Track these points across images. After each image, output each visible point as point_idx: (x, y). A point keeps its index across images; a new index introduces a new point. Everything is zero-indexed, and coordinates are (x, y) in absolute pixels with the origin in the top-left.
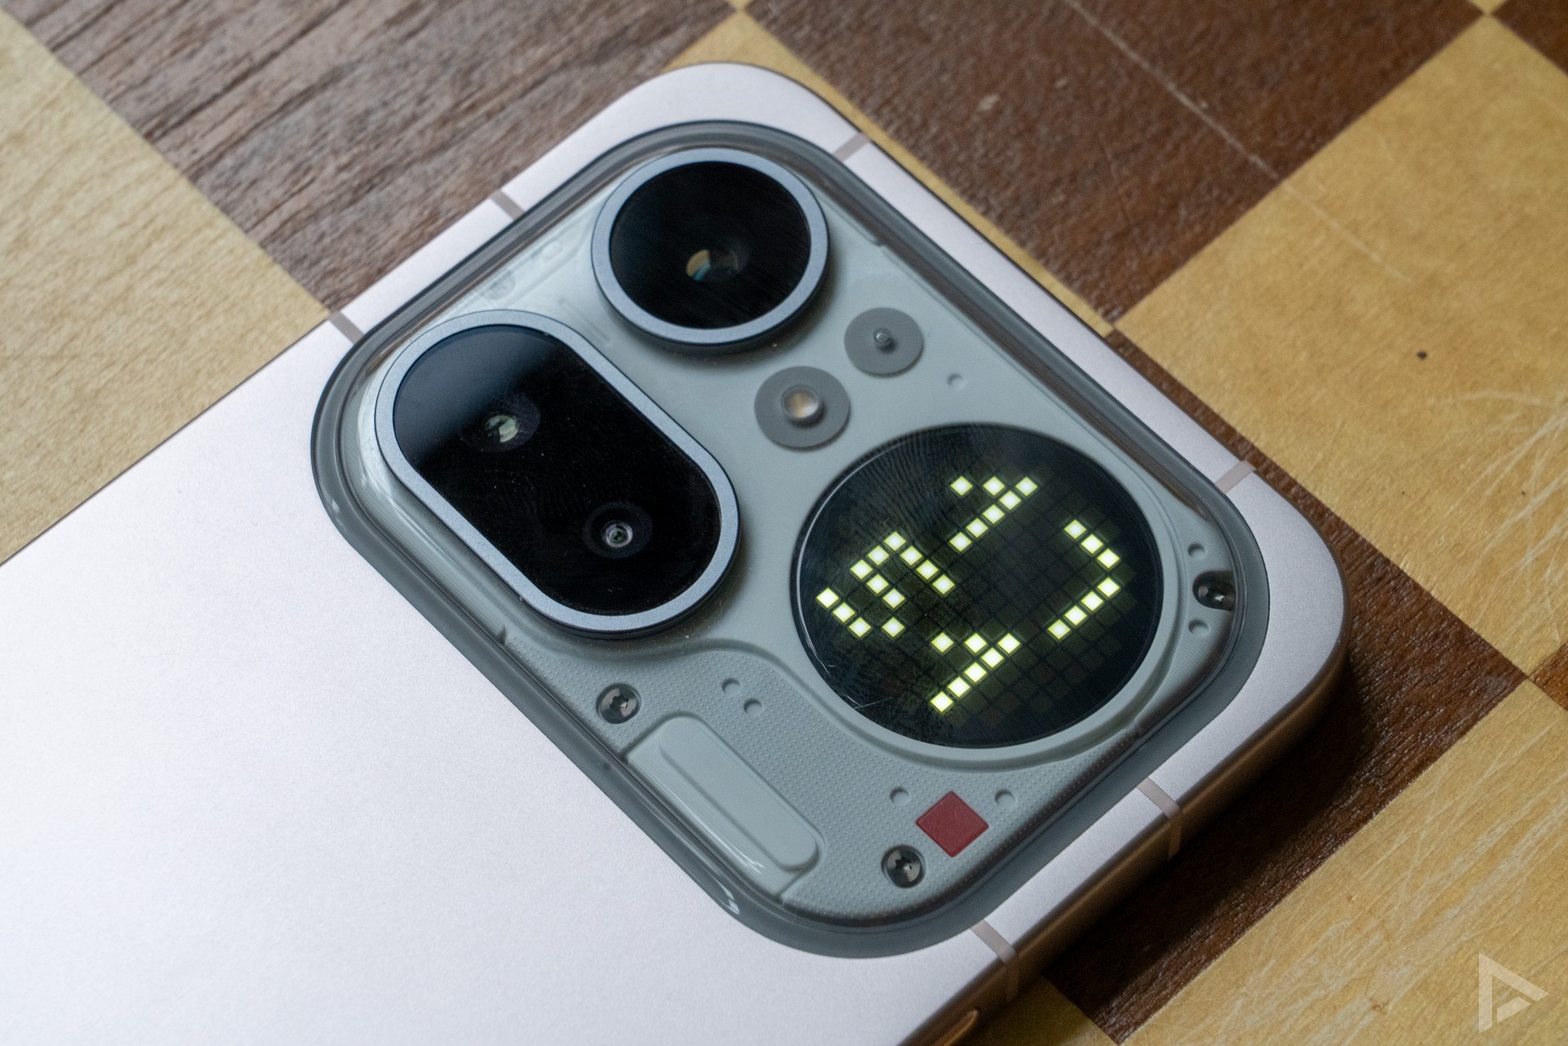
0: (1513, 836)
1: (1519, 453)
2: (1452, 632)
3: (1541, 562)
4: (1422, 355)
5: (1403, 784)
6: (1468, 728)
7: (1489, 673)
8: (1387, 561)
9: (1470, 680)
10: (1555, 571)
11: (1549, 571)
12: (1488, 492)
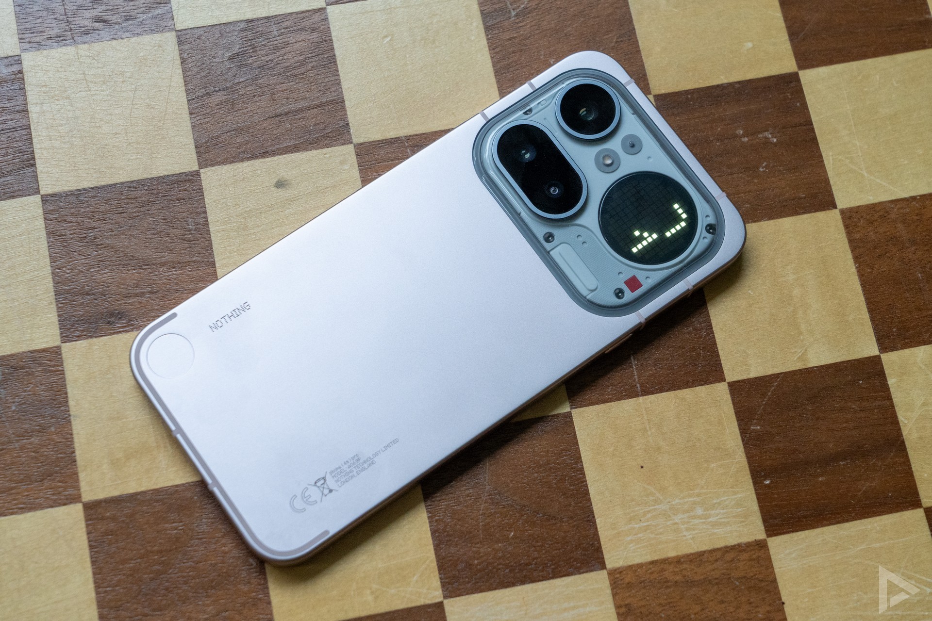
0: (574, 608)
1: (648, 509)
3: (632, 541)
4: (642, 467)
5: (557, 578)
6: (583, 573)
7: (598, 562)
8: (594, 517)
9: (592, 561)
10: (633, 546)
11: (632, 545)
12: (632, 515)
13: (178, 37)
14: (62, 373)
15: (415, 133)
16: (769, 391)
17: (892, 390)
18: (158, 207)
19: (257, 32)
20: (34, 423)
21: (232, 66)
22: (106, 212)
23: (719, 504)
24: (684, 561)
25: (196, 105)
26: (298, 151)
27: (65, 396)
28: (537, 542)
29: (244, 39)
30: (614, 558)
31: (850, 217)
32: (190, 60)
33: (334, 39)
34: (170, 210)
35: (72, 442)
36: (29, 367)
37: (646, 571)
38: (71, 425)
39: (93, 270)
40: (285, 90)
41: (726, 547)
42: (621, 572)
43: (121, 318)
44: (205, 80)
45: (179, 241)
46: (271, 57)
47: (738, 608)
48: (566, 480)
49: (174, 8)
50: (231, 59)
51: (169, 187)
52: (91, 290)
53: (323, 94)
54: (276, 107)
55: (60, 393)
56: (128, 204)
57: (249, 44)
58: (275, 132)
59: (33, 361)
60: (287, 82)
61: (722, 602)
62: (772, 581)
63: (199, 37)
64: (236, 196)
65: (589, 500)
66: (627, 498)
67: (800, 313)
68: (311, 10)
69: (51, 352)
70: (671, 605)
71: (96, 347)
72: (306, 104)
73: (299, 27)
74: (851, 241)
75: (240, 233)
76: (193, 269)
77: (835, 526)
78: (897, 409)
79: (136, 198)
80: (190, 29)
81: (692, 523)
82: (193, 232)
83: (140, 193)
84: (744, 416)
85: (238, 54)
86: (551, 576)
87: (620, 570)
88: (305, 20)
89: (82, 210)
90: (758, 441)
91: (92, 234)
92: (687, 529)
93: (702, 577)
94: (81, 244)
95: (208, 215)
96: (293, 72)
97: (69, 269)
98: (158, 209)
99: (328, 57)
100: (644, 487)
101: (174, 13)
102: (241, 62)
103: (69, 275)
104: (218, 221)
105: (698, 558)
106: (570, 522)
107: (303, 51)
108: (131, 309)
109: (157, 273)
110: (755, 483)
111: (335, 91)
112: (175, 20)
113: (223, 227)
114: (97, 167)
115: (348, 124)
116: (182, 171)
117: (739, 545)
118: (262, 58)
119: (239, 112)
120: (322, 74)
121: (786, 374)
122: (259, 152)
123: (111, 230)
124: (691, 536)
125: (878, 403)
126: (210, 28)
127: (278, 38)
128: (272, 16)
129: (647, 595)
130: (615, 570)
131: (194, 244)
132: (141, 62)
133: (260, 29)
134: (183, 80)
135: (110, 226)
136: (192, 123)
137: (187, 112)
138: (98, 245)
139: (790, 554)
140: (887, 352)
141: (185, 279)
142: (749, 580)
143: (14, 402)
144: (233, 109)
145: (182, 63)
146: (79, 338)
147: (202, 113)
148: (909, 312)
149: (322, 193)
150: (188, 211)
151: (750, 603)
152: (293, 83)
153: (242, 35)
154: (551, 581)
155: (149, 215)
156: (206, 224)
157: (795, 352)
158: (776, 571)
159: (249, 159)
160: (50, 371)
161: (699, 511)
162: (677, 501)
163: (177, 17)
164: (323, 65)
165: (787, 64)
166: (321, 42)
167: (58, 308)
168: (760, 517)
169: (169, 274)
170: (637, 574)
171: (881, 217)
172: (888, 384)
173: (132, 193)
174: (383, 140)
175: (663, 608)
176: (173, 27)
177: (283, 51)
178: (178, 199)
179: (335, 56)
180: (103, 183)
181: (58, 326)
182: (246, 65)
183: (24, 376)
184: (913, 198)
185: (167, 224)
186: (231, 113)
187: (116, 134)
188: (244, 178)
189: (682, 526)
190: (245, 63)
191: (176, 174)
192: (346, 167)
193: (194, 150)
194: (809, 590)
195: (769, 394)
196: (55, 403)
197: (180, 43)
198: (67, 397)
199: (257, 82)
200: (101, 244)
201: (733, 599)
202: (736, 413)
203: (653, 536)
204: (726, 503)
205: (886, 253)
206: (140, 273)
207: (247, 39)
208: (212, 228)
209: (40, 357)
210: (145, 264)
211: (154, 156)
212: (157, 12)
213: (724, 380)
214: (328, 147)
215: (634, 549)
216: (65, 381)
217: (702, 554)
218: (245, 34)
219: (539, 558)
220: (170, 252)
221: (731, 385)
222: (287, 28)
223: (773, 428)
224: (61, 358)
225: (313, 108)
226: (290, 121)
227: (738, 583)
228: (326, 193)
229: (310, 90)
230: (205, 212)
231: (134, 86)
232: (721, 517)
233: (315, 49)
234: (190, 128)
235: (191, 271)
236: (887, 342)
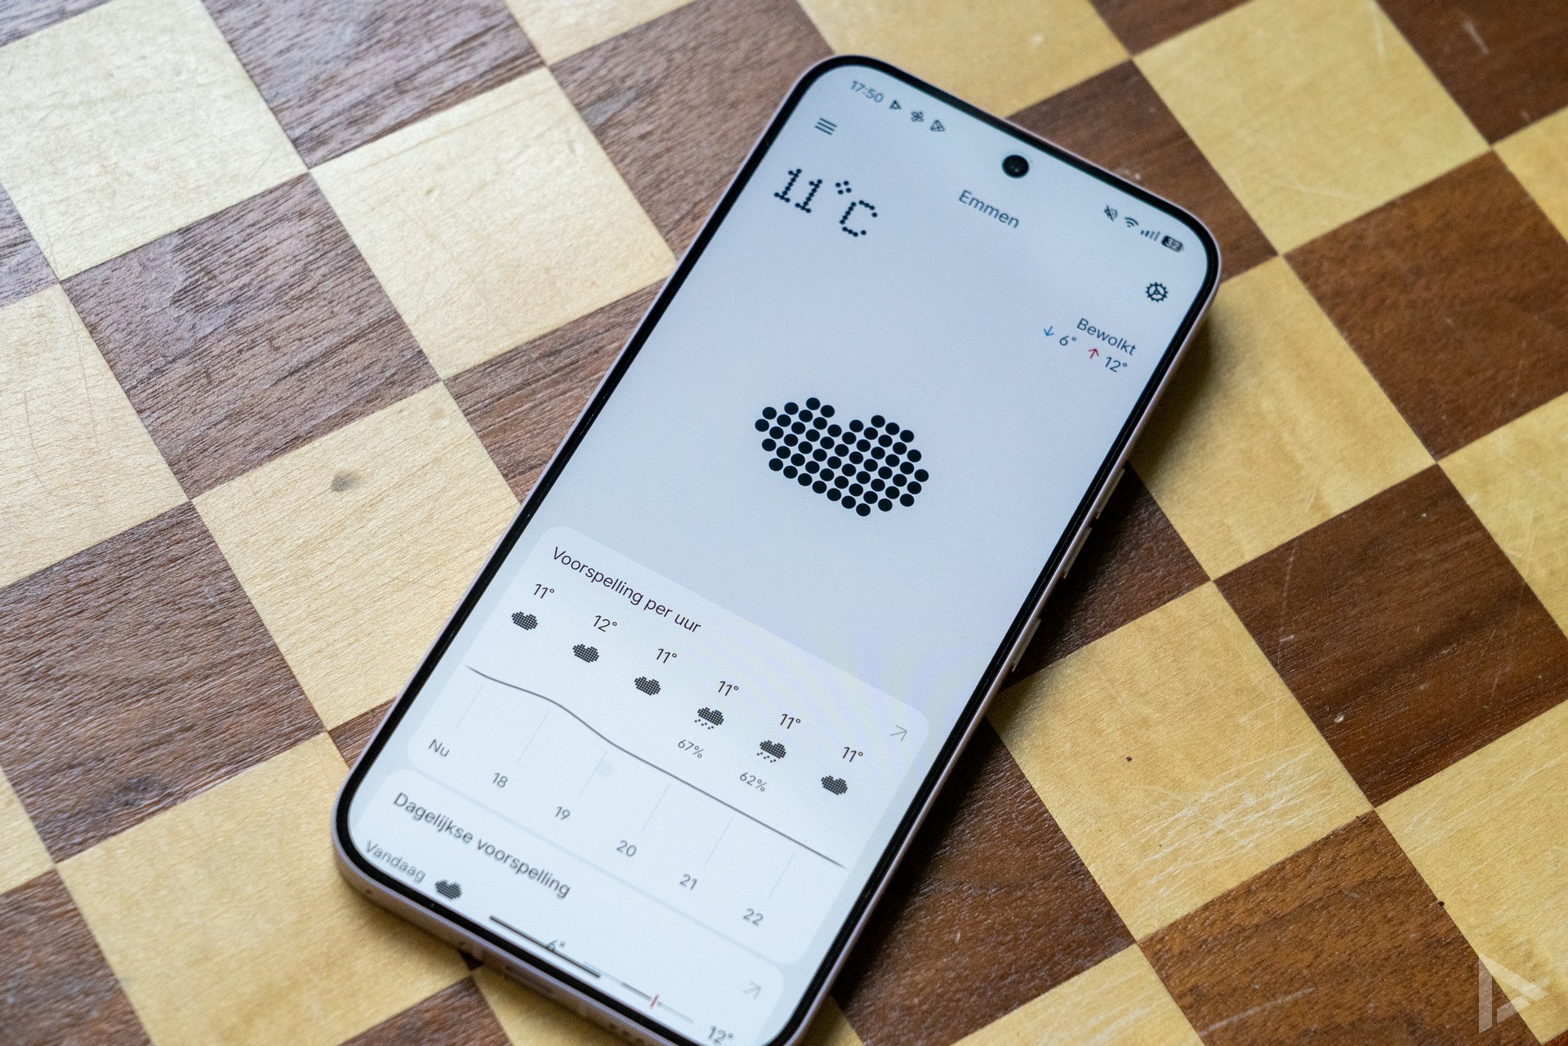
2: (1105, 909)
3: (1160, 883)
5: (1060, 983)
6: (1100, 961)
7: (1118, 936)
8: (1083, 864)
9: (1107, 936)
11: (1162, 890)
12: (1143, 841)
13: (68, 291)
14: (76, 913)
15: (541, 333)
16: (1285, 575)
17: (1478, 512)
18: (139, 583)
19: (204, 246)
20: (58, 1015)
21: (182, 313)
22: (51, 619)
23: (1277, 778)
24: (1257, 889)
25: (144, 395)
26: (352, 420)
27: (95, 950)
28: (1006, 935)
29: (187, 263)
30: (1143, 920)
31: (1305, 263)
32: (105, 323)
33: (343, 219)
34: (165, 583)
35: (140, 1026)
36: (12, 923)
37: (1202, 924)
38: (125, 997)
39: (65, 723)
40: (289, 327)
41: (1315, 844)
42: (1162, 939)
43: (145, 789)
44: (142, 350)
45: (199, 630)
46: (245, 279)
47: (1373, 935)
48: (1013, 819)
49: (42, 247)
50: (175, 302)
51: (147, 545)
52: (75, 758)
53: (359, 314)
54: (286, 358)
55: (83, 949)
56: (85, 594)
57: (199, 268)
58: (298, 401)
59: (15, 909)
60: (288, 312)
61: (1342, 934)
62: (1410, 875)
63: (106, 282)
64: (272, 526)
65: (1064, 839)
66: (1125, 816)
67: (1286, 437)
68: (284, 184)
69: (44, 885)
70: (1264, 965)
71: (119, 852)
72: (336, 339)
73: (275, 217)
74: (1320, 299)
75: (301, 585)
76: (244, 669)
77: (1475, 754)
78: (1497, 540)
79: (96, 580)
80: (85, 271)
81: (1246, 823)
82: (218, 607)
83: (100, 570)
84: (1260, 626)
85: (185, 291)
86: (1049, 983)
87: (1160, 936)
88: (280, 202)
89: (8, 629)
90: (1299, 659)
91: (41, 663)
92: (1242, 836)
93: (1297, 904)
94: (28, 686)
95: (235, 572)
96: (292, 293)
97: (21, 735)
98: (142, 588)
99: (343, 252)
100: (1146, 790)
101: (46, 253)
102: (195, 301)
103: (27, 744)
104: (255, 577)
105: (1276, 877)
106: (1046, 885)
107: (297, 253)
108: (158, 769)
109: (182, 694)
110: (1321, 728)
111: (379, 303)
112: (53, 266)
113: (269, 583)
114: (6, 548)
115: (420, 352)
116: (161, 511)
117: (1335, 834)
118: (231, 285)
119: (222, 386)
120: (343, 282)
121: (1301, 540)
122: (284, 441)
123: (73, 647)
124: (1252, 845)
125: (1464, 539)
126: (118, 261)
127: (244, 245)
128: (221, 212)
129: (1218, 962)
130: (1151, 939)
131: (229, 627)
132: (18, 350)
133: (209, 239)
134: (104, 361)
135: (69, 641)
136: (147, 427)
137: (134, 411)
138: (57, 679)
139: (1421, 821)
140: (1447, 455)
141: (234, 690)
142: (1372, 886)
143: (8, 990)
144: (210, 383)
145: (91, 333)
146: (83, 845)
147: (160, 405)
148: (1456, 383)
149: (420, 477)
150: (196, 576)
151: (1389, 921)
152: (300, 310)
153: (180, 257)
154: (1052, 991)
155: (130, 601)
156: (237, 587)
157: (1303, 500)
158: (1408, 855)
159: (271, 457)
160: (53, 917)
161: (1250, 801)
162: (1207, 795)
163: (54, 260)
164: (340, 267)
165: (1109, 53)
166: (322, 231)
167: (27, 806)
168: (1351, 779)
169: (203, 689)
170: (1189, 933)
171: (1353, 247)
172: (1468, 507)
173: (85, 573)
174: (490, 361)
175: (1253, 975)
176: (52, 277)
177: (262, 264)
178: (171, 561)
179: (354, 246)
180: (27, 573)
181: (38, 837)
182: (207, 305)
183: (9, 939)
184: (1391, 205)
185: (168, 607)
186: (210, 390)
187: (19, 483)
188: (274, 493)
189: (1232, 833)
190: (202, 301)
191: (151, 520)
192: (445, 422)
193: (168, 470)
194: (1474, 869)
195: (1288, 578)
196: (83, 967)
197: (76, 301)
198: (100, 952)
199: (235, 327)
200: (64, 676)
201: (1358, 923)
202: (1247, 625)
203: (1191, 863)
204: (1287, 774)
205: (1383, 301)
206: (151, 704)
207: (190, 261)
208: (250, 590)
209: (26, 899)
210: (154, 686)
211: (101, 500)
212: (14, 260)
213: (1204, 579)
214: (401, 399)
215: (1169, 895)
216: (85, 926)
217: (1280, 867)
218: (184, 255)
219: (1018, 959)
220: (192, 652)
221: (1221, 582)
222: (253, 225)
223: (1313, 630)
224: (64, 889)
225: (351, 343)
226: (319, 374)
227: (1356, 896)
228: (425, 474)
229: (333, 315)
230: (228, 568)
231: (20, 396)
232: (1289, 797)
233: (317, 244)
234: (147, 437)
235: (241, 673)
236: (1440, 440)
